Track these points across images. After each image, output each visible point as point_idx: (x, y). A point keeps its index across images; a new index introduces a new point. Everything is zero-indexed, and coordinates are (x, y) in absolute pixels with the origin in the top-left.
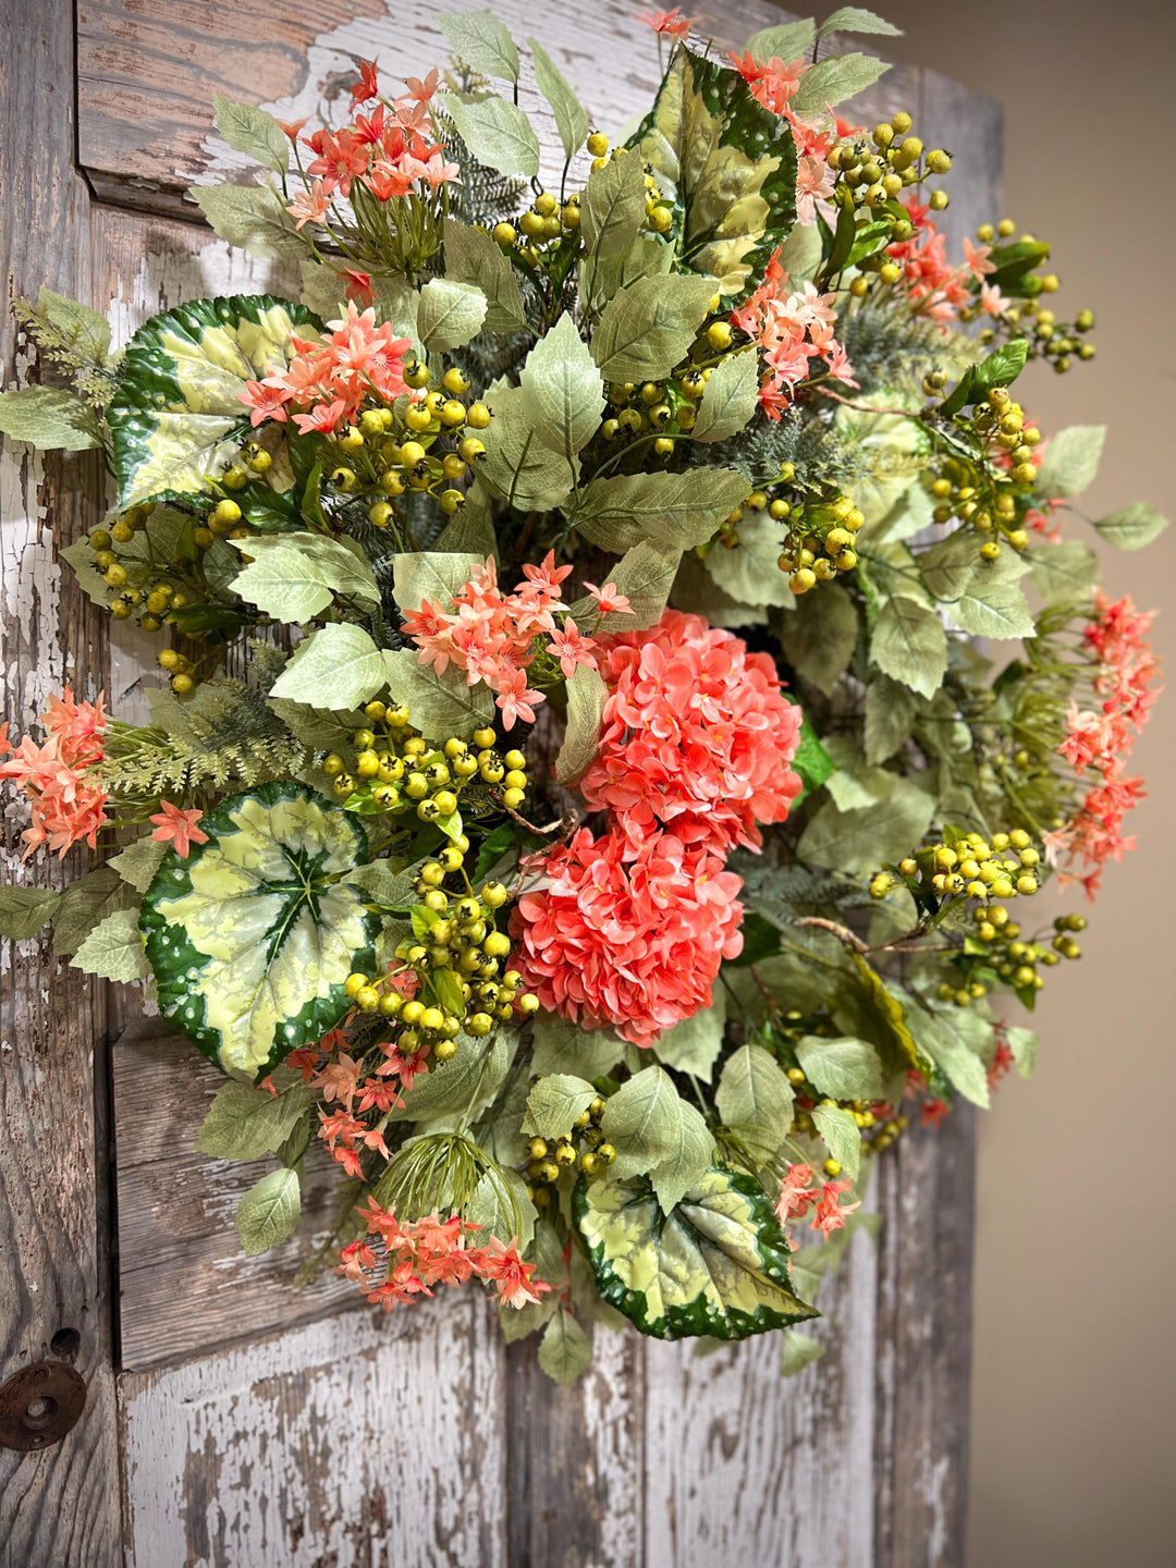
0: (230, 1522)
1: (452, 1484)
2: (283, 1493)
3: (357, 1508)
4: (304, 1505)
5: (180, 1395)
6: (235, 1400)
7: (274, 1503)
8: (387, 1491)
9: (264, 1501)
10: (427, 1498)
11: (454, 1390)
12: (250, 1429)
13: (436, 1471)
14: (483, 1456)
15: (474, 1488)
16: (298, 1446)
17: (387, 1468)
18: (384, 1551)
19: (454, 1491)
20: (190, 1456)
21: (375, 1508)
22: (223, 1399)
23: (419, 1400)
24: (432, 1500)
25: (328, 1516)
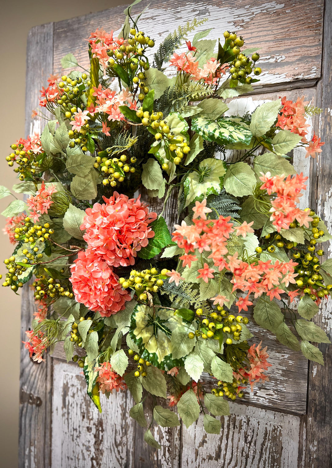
0: (70, 404)
1: (119, 431)
2: (81, 405)
3: (97, 420)
4: (85, 411)
5: (63, 369)
6: (72, 376)
7: (79, 406)
8: (103, 421)
9: (77, 404)
10: (113, 431)
11: (120, 405)
12: (75, 385)
13: (115, 425)
14: (128, 430)
15: (125, 437)
16: (84, 396)
17: (104, 415)
18: (102, 436)
19: (120, 434)
20: (64, 384)
21: (100, 423)
22: (70, 374)
23: (112, 402)
24: (114, 432)
25: (91, 417)
